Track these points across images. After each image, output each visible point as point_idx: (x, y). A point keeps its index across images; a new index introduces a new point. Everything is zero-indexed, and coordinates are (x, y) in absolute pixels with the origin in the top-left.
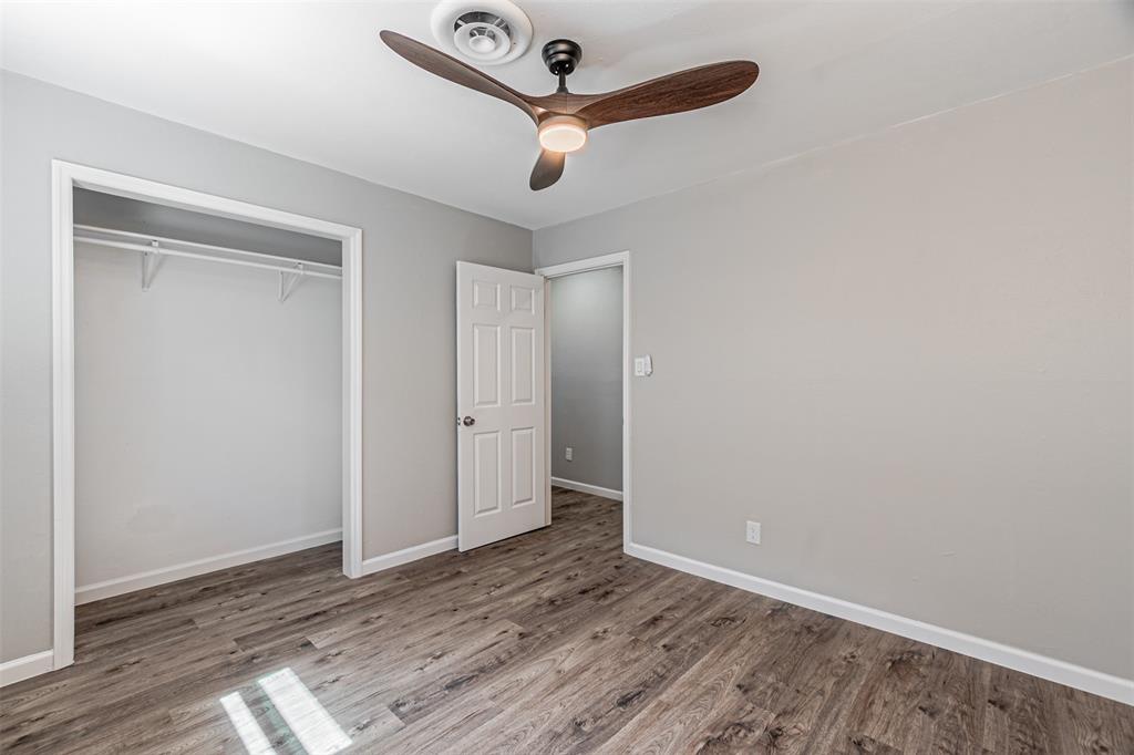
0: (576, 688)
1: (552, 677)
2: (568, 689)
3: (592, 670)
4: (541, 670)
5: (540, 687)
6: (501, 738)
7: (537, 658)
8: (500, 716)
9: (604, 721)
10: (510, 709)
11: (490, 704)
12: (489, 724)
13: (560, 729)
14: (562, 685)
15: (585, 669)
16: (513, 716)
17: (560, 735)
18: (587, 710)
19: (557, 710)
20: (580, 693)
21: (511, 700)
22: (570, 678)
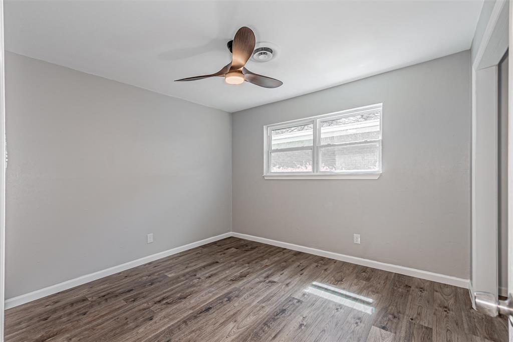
0: (228, 313)
1: (239, 319)
2: (232, 313)
3: (219, 323)
4: (244, 321)
5: (244, 313)
6: (256, 295)
7: (248, 329)
8: (258, 301)
9: (219, 302)
10: (255, 303)
11: (264, 305)
12: (261, 298)
13: (235, 298)
14: (234, 315)
15: (222, 324)
16: (253, 301)
17: (236, 297)
18: (225, 305)
19: (236, 304)
20: (226, 312)
21: (256, 307)
22: (230, 318)
